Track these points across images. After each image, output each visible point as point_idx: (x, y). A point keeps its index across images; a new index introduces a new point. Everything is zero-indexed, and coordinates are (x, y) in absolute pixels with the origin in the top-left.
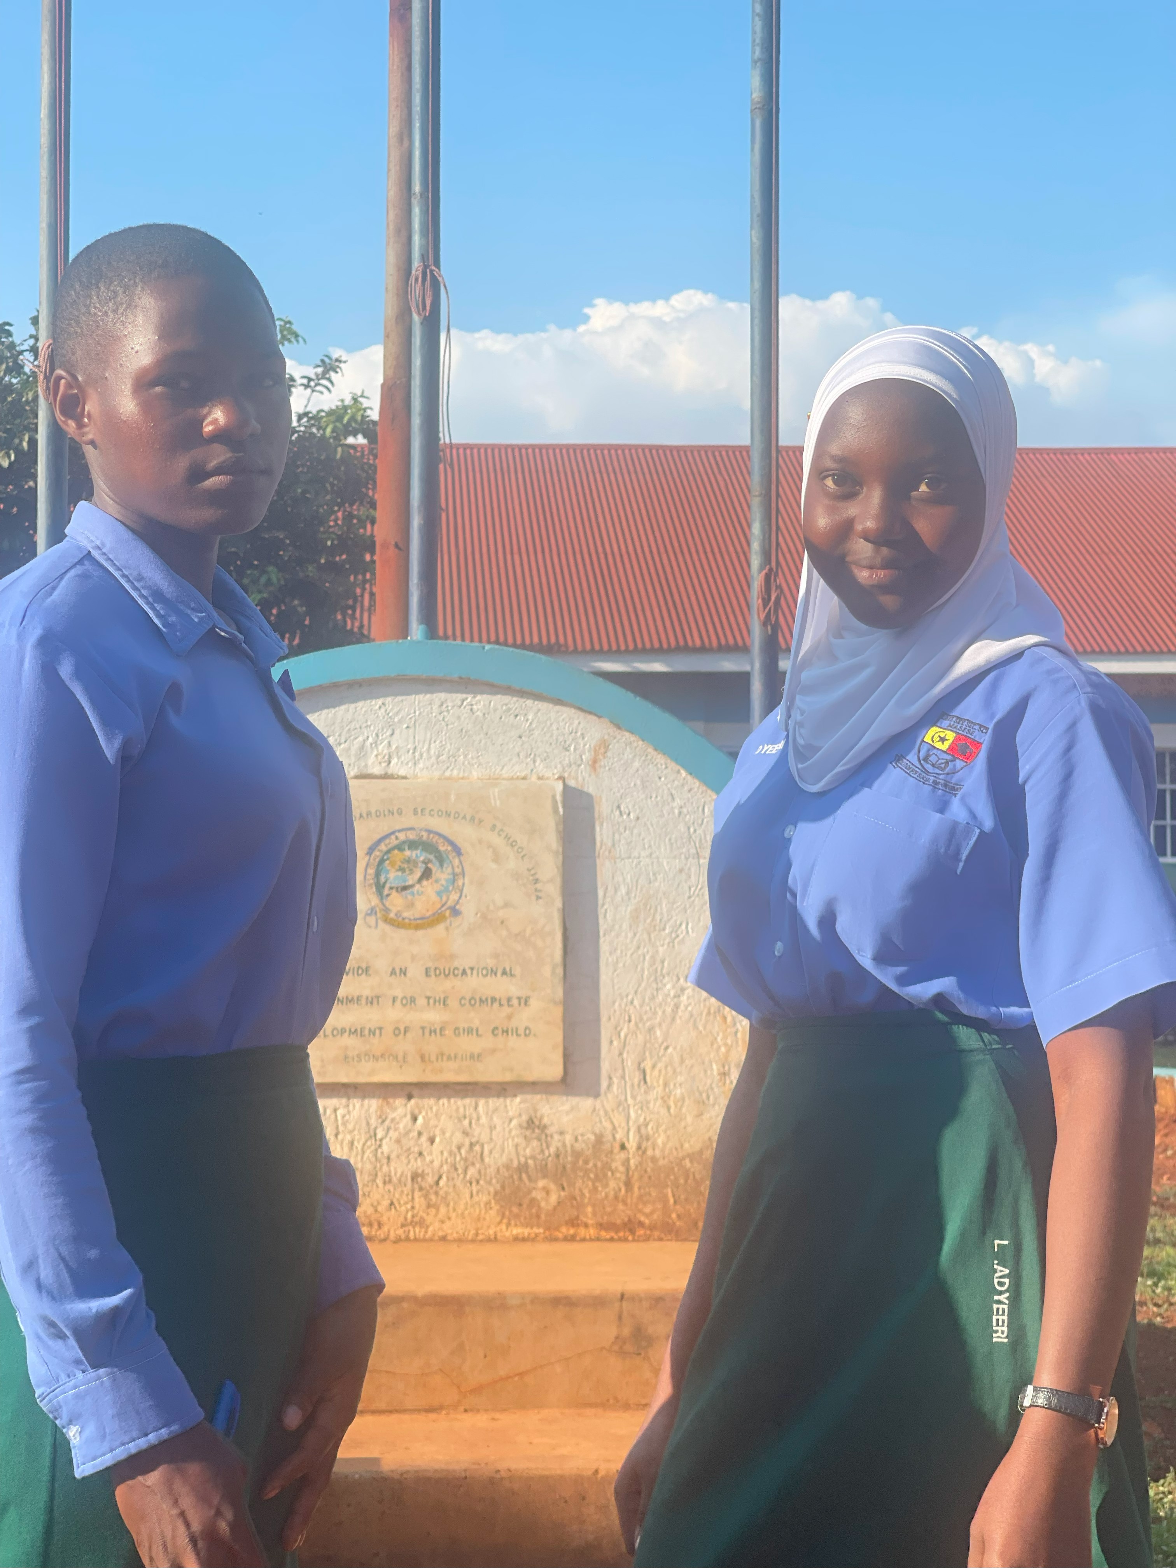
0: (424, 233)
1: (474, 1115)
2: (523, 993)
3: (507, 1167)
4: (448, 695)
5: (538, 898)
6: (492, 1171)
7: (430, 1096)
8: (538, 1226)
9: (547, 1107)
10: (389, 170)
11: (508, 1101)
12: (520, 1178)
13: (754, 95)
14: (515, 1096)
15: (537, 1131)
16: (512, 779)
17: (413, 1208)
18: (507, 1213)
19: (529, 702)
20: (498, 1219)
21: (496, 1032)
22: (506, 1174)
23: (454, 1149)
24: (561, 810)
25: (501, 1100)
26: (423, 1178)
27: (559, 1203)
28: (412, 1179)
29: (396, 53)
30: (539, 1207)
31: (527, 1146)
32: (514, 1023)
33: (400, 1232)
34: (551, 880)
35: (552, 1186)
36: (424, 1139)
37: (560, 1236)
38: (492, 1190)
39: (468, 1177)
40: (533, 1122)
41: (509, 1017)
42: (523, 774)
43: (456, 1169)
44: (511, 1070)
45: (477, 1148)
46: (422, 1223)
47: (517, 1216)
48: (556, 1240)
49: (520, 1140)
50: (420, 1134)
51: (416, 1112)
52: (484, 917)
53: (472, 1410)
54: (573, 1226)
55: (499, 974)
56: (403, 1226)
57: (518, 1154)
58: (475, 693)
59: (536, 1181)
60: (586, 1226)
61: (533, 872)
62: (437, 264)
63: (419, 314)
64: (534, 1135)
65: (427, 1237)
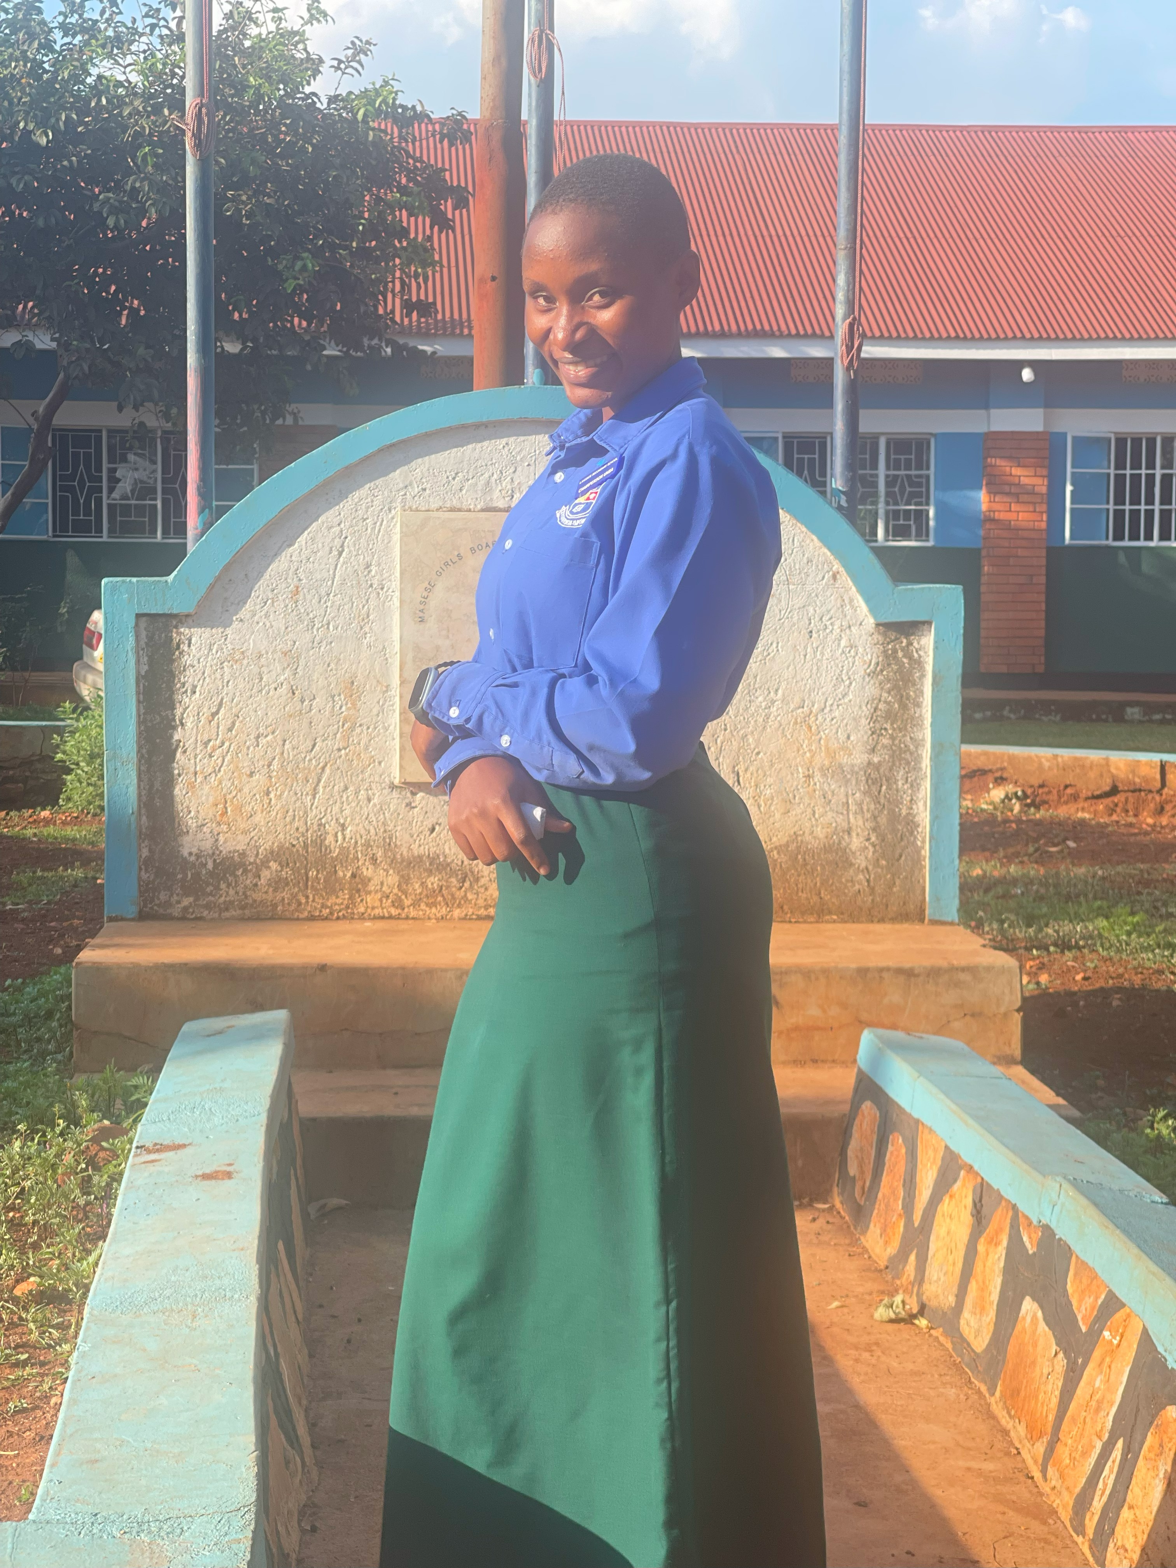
0: (540, 1)
62: (552, 28)
63: (535, 76)
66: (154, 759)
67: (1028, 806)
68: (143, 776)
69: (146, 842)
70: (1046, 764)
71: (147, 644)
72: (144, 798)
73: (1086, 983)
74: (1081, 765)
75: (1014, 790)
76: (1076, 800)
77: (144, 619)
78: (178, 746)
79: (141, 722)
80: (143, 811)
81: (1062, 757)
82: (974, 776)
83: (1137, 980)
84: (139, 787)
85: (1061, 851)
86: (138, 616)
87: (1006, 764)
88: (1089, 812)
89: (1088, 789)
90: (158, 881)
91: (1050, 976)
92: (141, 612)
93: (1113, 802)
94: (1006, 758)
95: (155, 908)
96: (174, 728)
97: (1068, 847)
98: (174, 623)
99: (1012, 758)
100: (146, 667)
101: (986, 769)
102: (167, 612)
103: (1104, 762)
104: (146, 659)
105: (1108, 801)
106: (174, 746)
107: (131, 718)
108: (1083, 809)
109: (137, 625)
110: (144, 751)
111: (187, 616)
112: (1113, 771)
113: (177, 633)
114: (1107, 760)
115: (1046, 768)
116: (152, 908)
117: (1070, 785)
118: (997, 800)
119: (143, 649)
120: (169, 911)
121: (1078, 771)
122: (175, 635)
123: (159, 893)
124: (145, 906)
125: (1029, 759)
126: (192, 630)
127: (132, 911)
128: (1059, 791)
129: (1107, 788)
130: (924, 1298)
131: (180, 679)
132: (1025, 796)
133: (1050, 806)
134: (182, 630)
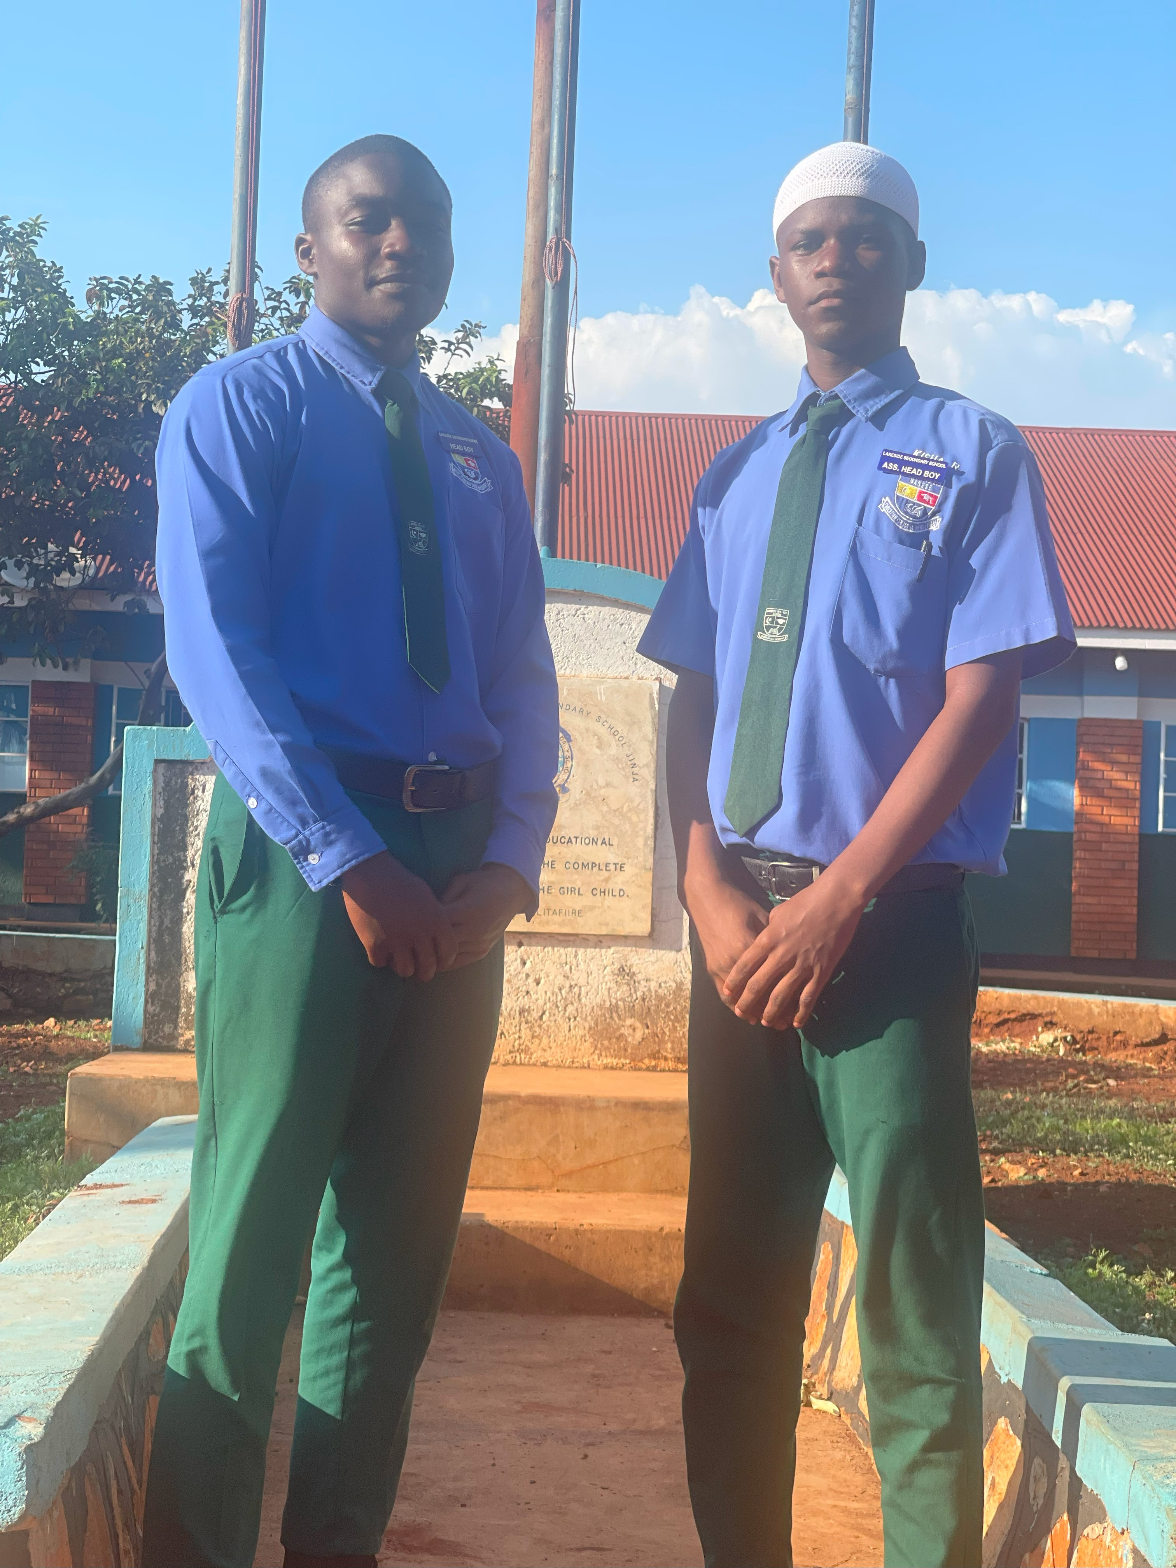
0: (558, 210)
1: (574, 962)
2: (619, 860)
3: (601, 1007)
4: (565, 606)
5: (635, 780)
6: (588, 1009)
7: (538, 944)
8: (625, 1058)
9: (636, 958)
10: (531, 153)
11: (603, 951)
12: (611, 1017)
13: (848, 97)
14: (610, 947)
15: (626, 977)
16: (616, 678)
17: (520, 1037)
18: (599, 1046)
19: (633, 614)
20: (593, 1049)
21: (595, 892)
22: (600, 1013)
23: (557, 990)
24: (657, 706)
25: (597, 950)
26: (529, 1013)
27: (643, 1039)
28: (520, 1014)
29: (541, 49)
30: (626, 1041)
31: (618, 990)
32: (610, 886)
33: (509, 1057)
34: (646, 765)
35: (638, 1024)
36: (531, 980)
37: (644, 1067)
38: (587, 1027)
39: (567, 1014)
40: (624, 970)
41: (607, 880)
42: (626, 675)
43: (557, 1007)
44: (607, 924)
45: (576, 989)
46: (526, 1051)
47: (607, 1049)
48: (640, 1069)
49: (613, 985)
50: (528, 976)
51: (525, 957)
52: (588, 794)
53: (563, 1191)
54: (655, 1059)
55: (599, 842)
56: (511, 1052)
57: (610, 997)
58: (587, 605)
59: (624, 1020)
60: (666, 1059)
61: (631, 758)
62: (569, 237)
63: (552, 279)
64: (624, 981)
65: (531, 1062)
66: (165, 897)
67: (1077, 1051)
68: (153, 913)
69: (154, 977)
70: (1096, 1010)
71: (164, 789)
72: (154, 935)
73: (1083, 1178)
74: (1131, 1012)
75: (1064, 1035)
76: (1125, 1047)
77: (163, 765)
78: (188, 886)
79: (155, 862)
80: (152, 947)
81: (1112, 1003)
82: (1025, 1020)
83: (1134, 1177)
84: (149, 923)
85: (1101, 1087)
86: (157, 762)
87: (1055, 1009)
88: (1138, 1059)
89: (1137, 1037)
90: (163, 1014)
91: (1048, 1171)
92: (160, 758)
93: (1162, 1049)
94: (1056, 1003)
95: (159, 1040)
96: (185, 869)
97: (1108, 1085)
98: (190, 769)
99: (1061, 1003)
100: (162, 811)
101: (1036, 1013)
102: (183, 758)
103: (1153, 1010)
104: (162, 802)
105: (1157, 1049)
106: (184, 887)
107: (145, 857)
108: (1132, 1056)
109: (155, 771)
110: (156, 889)
111: (203, 763)
112: (1163, 1019)
113: (193, 779)
114: (1156, 1007)
115: (1096, 1014)
116: (156, 1040)
117: (1120, 1032)
118: (1045, 1044)
119: (160, 793)
120: (172, 1043)
121: (1127, 1017)
122: (190, 781)
123: (164, 1025)
124: (150, 1037)
125: (1079, 1005)
126: (207, 777)
127: (137, 1041)
128: (1108, 1038)
129: (1157, 1036)
130: (833, 1383)
131: (193, 823)
132: (1075, 1041)
133: (1099, 1053)
134: (197, 777)
